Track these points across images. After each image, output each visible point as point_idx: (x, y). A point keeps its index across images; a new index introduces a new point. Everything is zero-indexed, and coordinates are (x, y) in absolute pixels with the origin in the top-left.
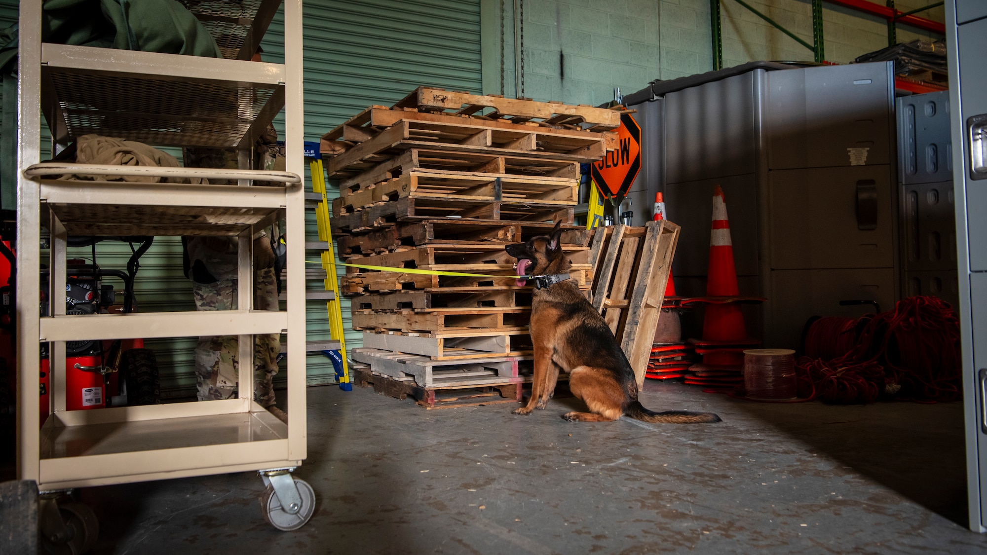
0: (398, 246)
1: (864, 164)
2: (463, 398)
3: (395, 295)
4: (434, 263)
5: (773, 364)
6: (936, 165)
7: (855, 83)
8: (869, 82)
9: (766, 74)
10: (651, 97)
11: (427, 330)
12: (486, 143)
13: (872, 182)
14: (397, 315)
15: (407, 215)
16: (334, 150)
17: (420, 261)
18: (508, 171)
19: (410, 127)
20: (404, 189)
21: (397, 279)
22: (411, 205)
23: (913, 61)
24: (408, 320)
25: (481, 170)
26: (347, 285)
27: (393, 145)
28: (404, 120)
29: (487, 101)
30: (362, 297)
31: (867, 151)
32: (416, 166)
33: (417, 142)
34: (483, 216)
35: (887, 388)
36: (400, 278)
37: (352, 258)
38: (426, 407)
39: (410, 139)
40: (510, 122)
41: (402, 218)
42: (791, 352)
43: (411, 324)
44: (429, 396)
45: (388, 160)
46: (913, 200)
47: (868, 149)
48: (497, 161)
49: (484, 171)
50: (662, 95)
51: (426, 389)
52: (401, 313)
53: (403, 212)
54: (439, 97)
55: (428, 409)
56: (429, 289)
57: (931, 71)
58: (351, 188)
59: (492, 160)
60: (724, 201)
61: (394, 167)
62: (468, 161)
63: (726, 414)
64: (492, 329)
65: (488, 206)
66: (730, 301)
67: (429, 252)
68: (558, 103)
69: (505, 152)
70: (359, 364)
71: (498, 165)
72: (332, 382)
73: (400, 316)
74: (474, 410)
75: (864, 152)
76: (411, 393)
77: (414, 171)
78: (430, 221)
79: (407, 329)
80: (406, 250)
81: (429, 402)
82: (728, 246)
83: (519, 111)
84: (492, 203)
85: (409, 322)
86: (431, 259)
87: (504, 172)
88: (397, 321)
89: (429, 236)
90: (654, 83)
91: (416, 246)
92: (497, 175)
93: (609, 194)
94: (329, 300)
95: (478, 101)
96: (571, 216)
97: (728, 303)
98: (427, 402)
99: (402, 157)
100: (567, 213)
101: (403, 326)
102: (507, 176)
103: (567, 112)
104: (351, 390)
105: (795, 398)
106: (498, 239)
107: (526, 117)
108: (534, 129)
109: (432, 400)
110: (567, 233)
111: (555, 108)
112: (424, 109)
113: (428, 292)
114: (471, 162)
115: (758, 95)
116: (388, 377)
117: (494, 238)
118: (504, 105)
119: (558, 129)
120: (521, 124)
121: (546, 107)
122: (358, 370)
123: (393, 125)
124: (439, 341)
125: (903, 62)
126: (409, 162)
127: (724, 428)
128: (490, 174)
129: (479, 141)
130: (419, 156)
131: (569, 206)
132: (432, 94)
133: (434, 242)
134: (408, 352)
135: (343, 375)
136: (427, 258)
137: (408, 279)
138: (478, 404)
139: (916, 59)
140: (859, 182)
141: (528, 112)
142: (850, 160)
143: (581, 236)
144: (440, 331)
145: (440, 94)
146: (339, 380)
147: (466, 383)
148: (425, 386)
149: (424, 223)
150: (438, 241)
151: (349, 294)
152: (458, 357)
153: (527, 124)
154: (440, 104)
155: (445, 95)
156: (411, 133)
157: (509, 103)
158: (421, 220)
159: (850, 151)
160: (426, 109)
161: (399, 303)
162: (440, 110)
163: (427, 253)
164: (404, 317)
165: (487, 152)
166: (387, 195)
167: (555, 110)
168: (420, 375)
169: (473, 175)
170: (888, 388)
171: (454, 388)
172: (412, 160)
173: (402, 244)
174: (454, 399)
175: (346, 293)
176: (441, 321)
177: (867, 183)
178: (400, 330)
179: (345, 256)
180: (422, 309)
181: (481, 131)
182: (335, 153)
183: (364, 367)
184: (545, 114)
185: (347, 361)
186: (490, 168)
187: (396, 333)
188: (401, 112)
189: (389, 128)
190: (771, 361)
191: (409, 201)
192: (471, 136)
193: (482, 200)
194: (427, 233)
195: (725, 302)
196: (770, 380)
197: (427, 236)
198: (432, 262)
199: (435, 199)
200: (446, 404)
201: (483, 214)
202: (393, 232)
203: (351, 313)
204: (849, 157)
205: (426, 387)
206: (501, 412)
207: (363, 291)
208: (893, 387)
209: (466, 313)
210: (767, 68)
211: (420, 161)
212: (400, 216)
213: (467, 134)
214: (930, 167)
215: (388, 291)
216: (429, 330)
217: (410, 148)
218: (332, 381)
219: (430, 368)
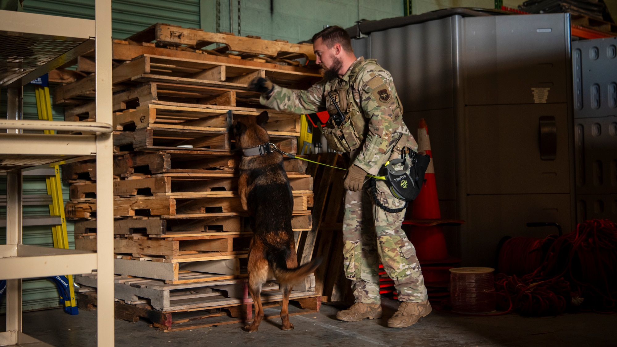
0: (131, 174)
1: (545, 102)
2: (194, 319)
3: (126, 221)
4: (170, 191)
5: (476, 282)
6: (599, 102)
7: (538, 31)
8: (550, 30)
9: (462, 19)
10: (358, 34)
11: (161, 255)
12: (220, 78)
13: (552, 118)
14: (127, 240)
15: (146, 146)
16: (62, 79)
17: (156, 189)
18: (239, 104)
19: (151, 62)
20: (142, 120)
21: (131, 206)
22: (150, 136)
23: (572, 7)
24: (140, 245)
25: (211, 102)
26: (73, 210)
27: (133, 79)
28: (145, 55)
29: (220, 38)
30: (87, 222)
31: (548, 91)
32: (155, 99)
33: (157, 77)
34: (214, 145)
35: (572, 301)
36: (134, 205)
37: (77, 184)
38: (163, 330)
39: (152, 72)
40: (240, 58)
41: (140, 148)
42: (490, 270)
43: (143, 249)
44: (166, 319)
45: (123, 91)
46: (580, 132)
47: (549, 89)
48: (228, 95)
49: (214, 103)
50: (368, 33)
51: (163, 312)
52: (132, 238)
53: (141, 142)
54: (175, 33)
55: (166, 331)
56: (166, 217)
57: (587, 17)
58: (78, 115)
59: (223, 93)
60: (428, 133)
61: (130, 98)
62: (199, 93)
63: (441, 328)
64: (223, 253)
65: (219, 137)
66: (435, 224)
67: (166, 181)
68: (284, 41)
69: (237, 87)
70: (84, 287)
71: (229, 98)
72: (55, 306)
73: (131, 241)
74: (210, 331)
75: (546, 92)
76: (146, 316)
77: (153, 103)
78: (167, 151)
79: (138, 254)
80: (140, 178)
81: (166, 325)
82: (431, 174)
83: (248, 48)
84: (223, 134)
85: (141, 247)
86: (168, 187)
87: (235, 105)
88: (128, 246)
89: (167, 165)
90: (361, 22)
91: (151, 174)
92: (230, 108)
93: (319, 123)
94: (54, 226)
95: (211, 38)
96: (294, 146)
97: (434, 226)
98: (164, 324)
99: (139, 90)
100: (291, 143)
101: (134, 251)
102: (238, 108)
103: (291, 50)
104: (78, 314)
105: (495, 311)
106: (228, 167)
107: (255, 53)
108: (261, 65)
109: (169, 322)
110: (289, 162)
111: (281, 46)
112: (162, 45)
113: (163, 219)
114: (202, 94)
115: (456, 38)
116: (119, 300)
117: (223, 167)
118: (235, 42)
119: (282, 65)
120: (250, 60)
121: (273, 45)
122: (83, 293)
123: (133, 60)
124: (174, 265)
125: (564, 8)
126: (147, 95)
127: (445, 342)
128: (222, 107)
129: (213, 76)
130: (158, 88)
131: (292, 137)
132: (169, 30)
133: (171, 171)
134: (139, 276)
135: (69, 299)
136: (164, 186)
137: (143, 206)
138: (211, 325)
139: (575, 6)
140: (542, 118)
141: (258, 50)
142: (534, 99)
143: (303, 165)
144: (175, 256)
145: (177, 30)
146: (64, 304)
147: (201, 305)
148: (162, 309)
149: (161, 153)
150: (174, 170)
151: (76, 219)
152: (192, 281)
153: (255, 60)
154: (177, 40)
155: (181, 31)
156: (151, 67)
157: (240, 40)
158: (158, 150)
159: (533, 91)
160: (163, 44)
161: (131, 229)
162: (177, 46)
163: (164, 182)
164: (136, 242)
165: (219, 86)
166: (121, 125)
167: (281, 48)
168: (157, 299)
169: (207, 108)
170: (574, 300)
171: (189, 310)
172: (150, 93)
173: (135, 172)
174: (186, 321)
175: (72, 218)
176: (176, 246)
177: (548, 119)
178: (130, 255)
179: (71, 181)
180: (157, 235)
181: (216, 66)
182: (64, 81)
183: (88, 291)
184: (272, 52)
185: (74, 285)
186: (221, 101)
187: (125, 257)
188: (140, 47)
189: (128, 62)
190: (475, 278)
191: (148, 132)
192: (205, 70)
193: (215, 131)
194: (165, 163)
195: (431, 225)
196: (474, 296)
197: (165, 166)
198: (169, 190)
199: (172, 130)
200: (180, 326)
201: (215, 144)
202: (127, 161)
203: (73, 237)
204: (533, 96)
205: (164, 310)
206: (236, 333)
207: (90, 216)
208: (578, 300)
209: (199, 238)
210: (464, 15)
211: (158, 93)
212: (138, 146)
213: (200, 69)
214: (594, 104)
215: (120, 217)
216: (164, 255)
217: (149, 81)
218: (56, 304)
219: (168, 292)
